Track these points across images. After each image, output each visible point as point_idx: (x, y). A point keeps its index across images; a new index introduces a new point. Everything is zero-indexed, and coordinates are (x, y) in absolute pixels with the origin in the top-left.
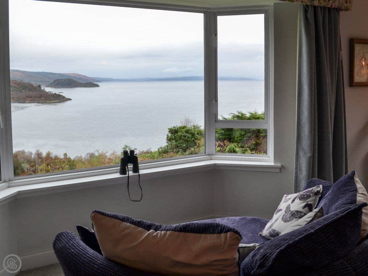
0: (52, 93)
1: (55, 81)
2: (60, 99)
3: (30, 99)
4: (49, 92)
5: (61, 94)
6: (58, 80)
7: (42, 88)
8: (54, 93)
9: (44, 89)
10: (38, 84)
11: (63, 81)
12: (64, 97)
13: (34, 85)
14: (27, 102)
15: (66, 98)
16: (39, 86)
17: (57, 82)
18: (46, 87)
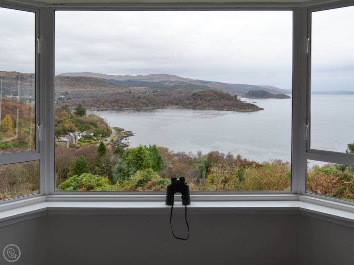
0: (246, 103)
1: (249, 92)
2: (253, 108)
3: (227, 107)
4: (244, 102)
5: (254, 104)
6: (252, 91)
7: (238, 98)
8: (248, 103)
9: (240, 99)
10: (235, 95)
11: (257, 92)
12: (257, 107)
13: (231, 95)
14: (225, 109)
15: (259, 108)
16: (236, 96)
17: (251, 93)
18: (241, 97)
